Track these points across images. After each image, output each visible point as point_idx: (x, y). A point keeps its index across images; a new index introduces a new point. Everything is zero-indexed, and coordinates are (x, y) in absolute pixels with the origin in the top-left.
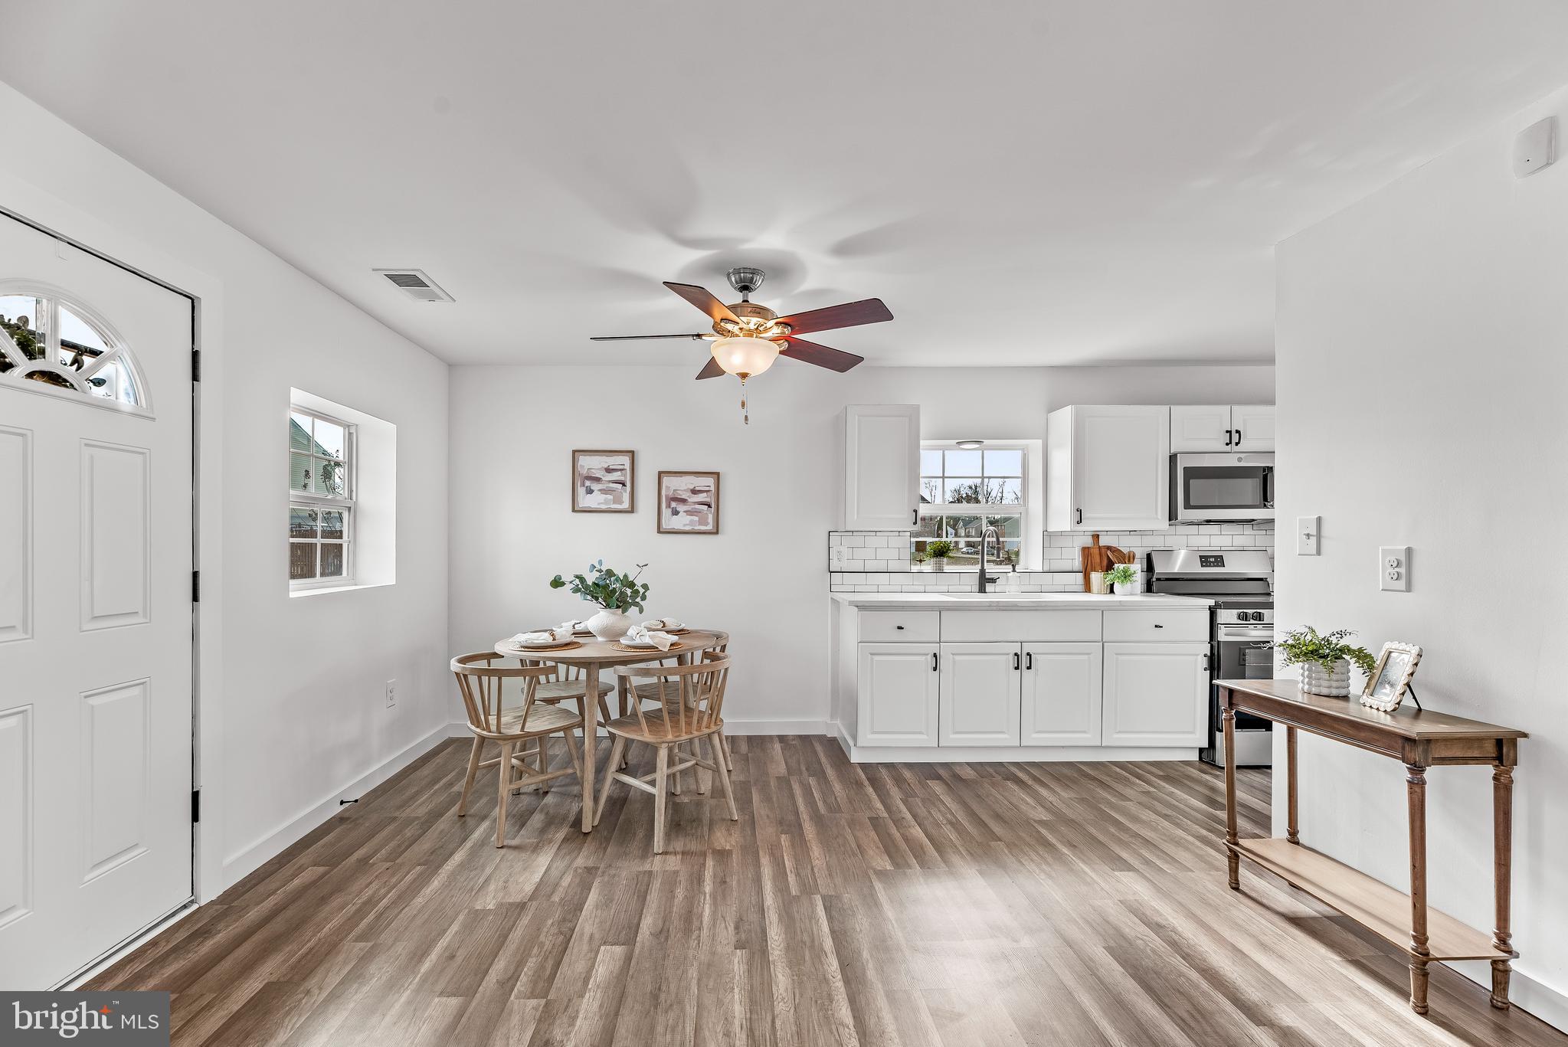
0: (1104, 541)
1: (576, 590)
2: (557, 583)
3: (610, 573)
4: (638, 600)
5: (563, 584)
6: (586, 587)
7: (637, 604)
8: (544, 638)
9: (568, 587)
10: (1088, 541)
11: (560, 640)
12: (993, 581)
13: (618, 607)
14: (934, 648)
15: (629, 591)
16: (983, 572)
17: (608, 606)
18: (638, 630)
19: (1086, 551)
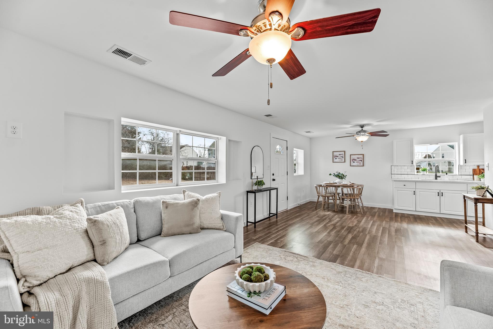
1: (334, 176)
2: (330, 175)
3: (339, 173)
4: (344, 177)
5: (331, 175)
6: (335, 175)
7: (344, 178)
8: (329, 183)
9: (332, 175)
11: (331, 183)
12: (439, 177)
13: (341, 179)
14: (414, 190)
15: (343, 176)
16: (436, 175)
17: (339, 178)
18: (344, 182)
19: (474, 170)
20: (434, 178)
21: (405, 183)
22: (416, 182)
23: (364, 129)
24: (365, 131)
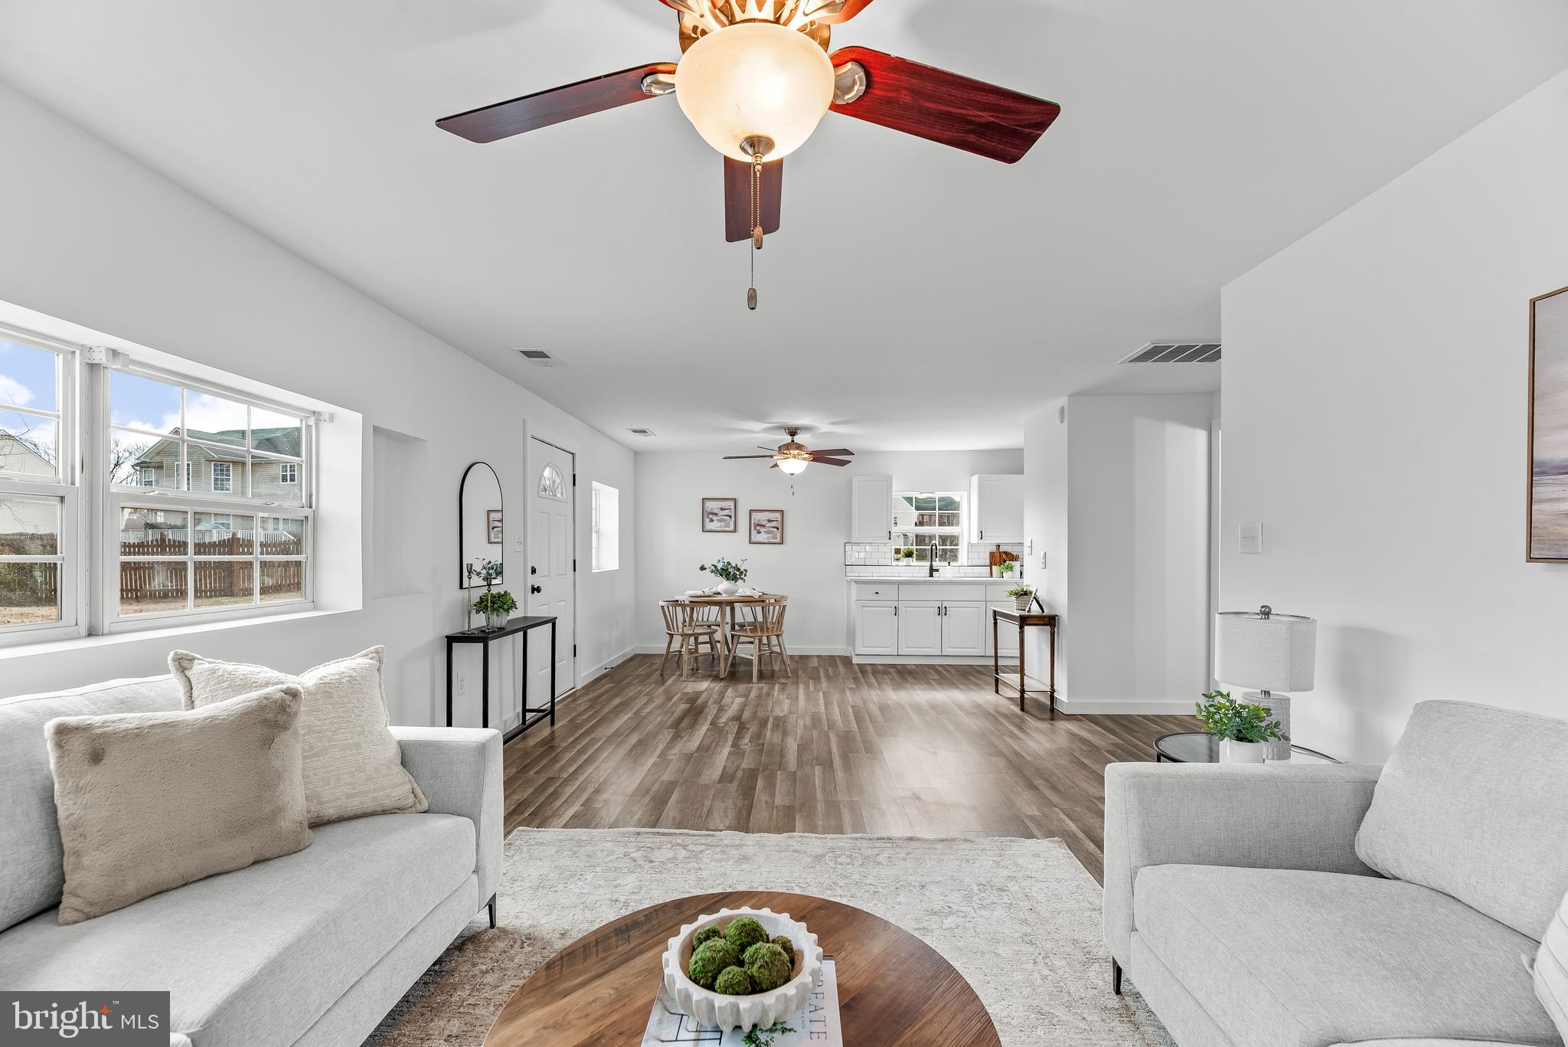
0: (1002, 549)
1: (712, 571)
2: (703, 568)
3: (729, 563)
4: (743, 576)
5: (705, 569)
6: (718, 570)
7: (742, 579)
8: (700, 593)
9: (708, 570)
10: (994, 549)
11: (706, 594)
12: (937, 570)
13: (733, 580)
14: (895, 604)
15: (738, 573)
16: (931, 566)
17: (728, 580)
18: (743, 589)
19: (992, 555)
20: (928, 575)
21: (877, 588)
22: (899, 583)
23: (797, 439)
24: (799, 447)
